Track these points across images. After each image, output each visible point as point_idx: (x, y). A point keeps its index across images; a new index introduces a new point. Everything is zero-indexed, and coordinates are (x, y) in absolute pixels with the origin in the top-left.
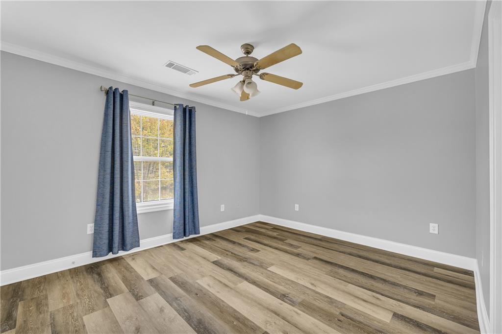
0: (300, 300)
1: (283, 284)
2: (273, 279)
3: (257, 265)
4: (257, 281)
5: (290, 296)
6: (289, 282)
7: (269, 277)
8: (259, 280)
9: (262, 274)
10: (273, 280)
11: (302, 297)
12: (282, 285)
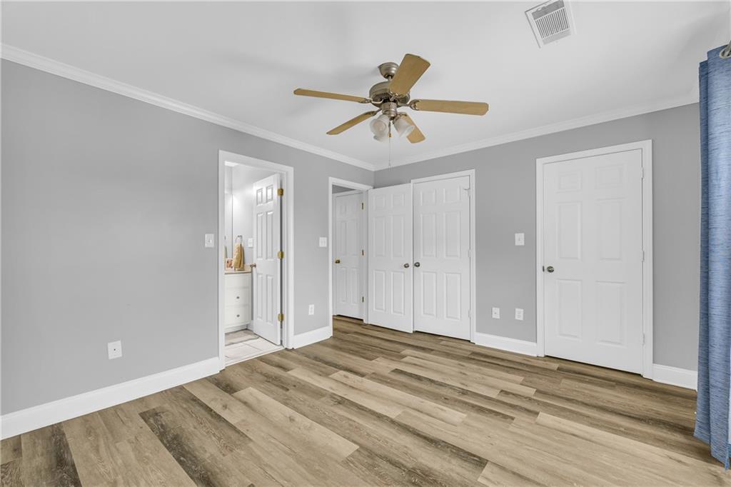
0: (323, 399)
1: (336, 418)
2: (351, 425)
3: (381, 457)
4: (375, 420)
5: (332, 403)
6: (327, 421)
7: (356, 428)
8: (373, 421)
9: (368, 434)
10: (351, 422)
11: (317, 402)
12: (339, 415)
